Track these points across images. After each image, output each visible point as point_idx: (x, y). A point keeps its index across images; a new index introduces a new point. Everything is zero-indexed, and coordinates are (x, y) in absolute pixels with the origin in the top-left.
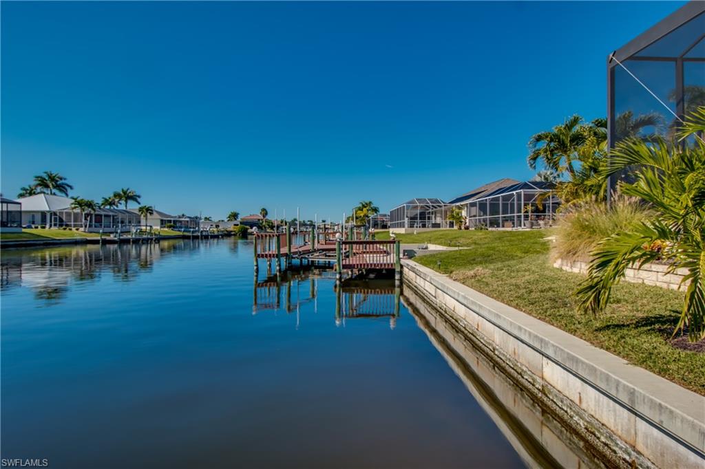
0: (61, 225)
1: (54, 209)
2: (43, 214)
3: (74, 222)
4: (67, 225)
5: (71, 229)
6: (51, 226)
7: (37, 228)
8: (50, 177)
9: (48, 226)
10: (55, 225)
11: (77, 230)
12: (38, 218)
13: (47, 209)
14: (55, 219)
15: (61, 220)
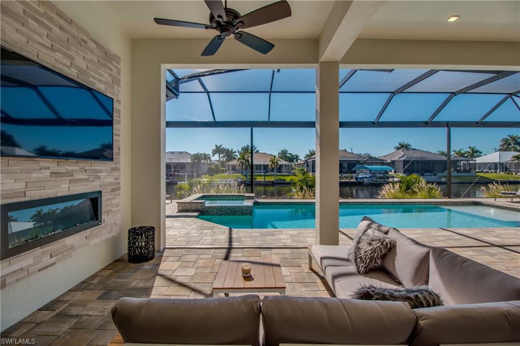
0: (506, 171)
1: (502, 161)
2: (496, 164)
3: (515, 169)
4: (510, 171)
5: (512, 174)
6: (500, 172)
7: (492, 172)
8: (511, 138)
9: (498, 171)
10: (503, 171)
11: (516, 174)
12: (493, 166)
13: (498, 161)
14: (503, 168)
15: (506, 168)
